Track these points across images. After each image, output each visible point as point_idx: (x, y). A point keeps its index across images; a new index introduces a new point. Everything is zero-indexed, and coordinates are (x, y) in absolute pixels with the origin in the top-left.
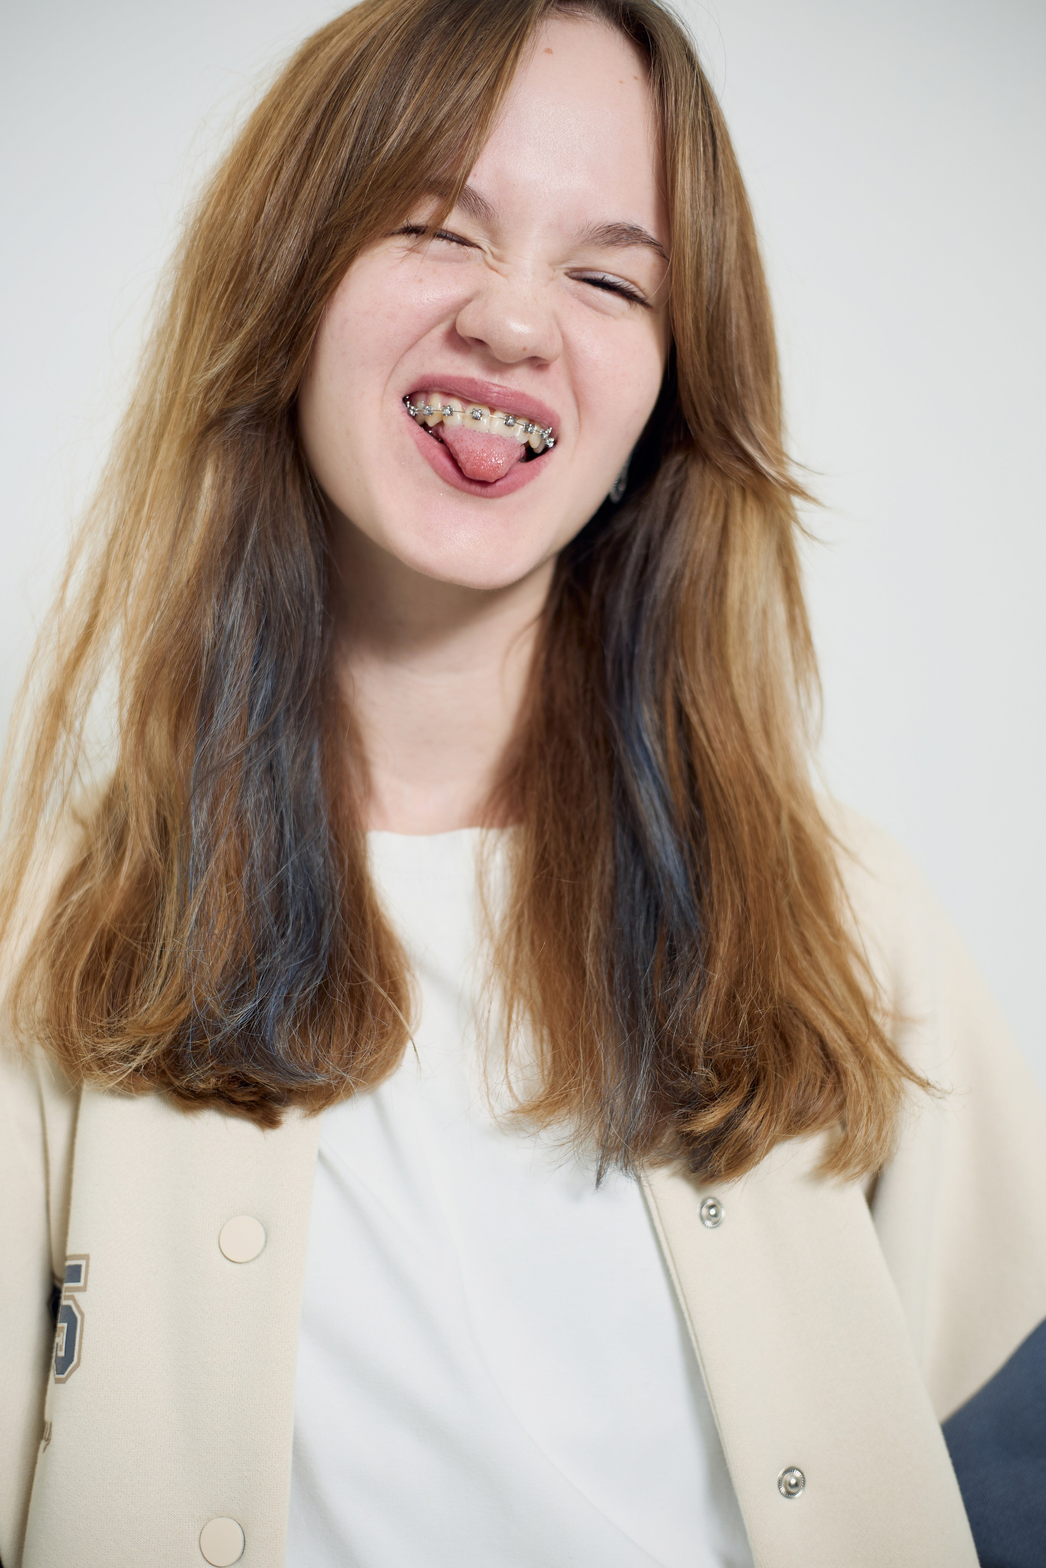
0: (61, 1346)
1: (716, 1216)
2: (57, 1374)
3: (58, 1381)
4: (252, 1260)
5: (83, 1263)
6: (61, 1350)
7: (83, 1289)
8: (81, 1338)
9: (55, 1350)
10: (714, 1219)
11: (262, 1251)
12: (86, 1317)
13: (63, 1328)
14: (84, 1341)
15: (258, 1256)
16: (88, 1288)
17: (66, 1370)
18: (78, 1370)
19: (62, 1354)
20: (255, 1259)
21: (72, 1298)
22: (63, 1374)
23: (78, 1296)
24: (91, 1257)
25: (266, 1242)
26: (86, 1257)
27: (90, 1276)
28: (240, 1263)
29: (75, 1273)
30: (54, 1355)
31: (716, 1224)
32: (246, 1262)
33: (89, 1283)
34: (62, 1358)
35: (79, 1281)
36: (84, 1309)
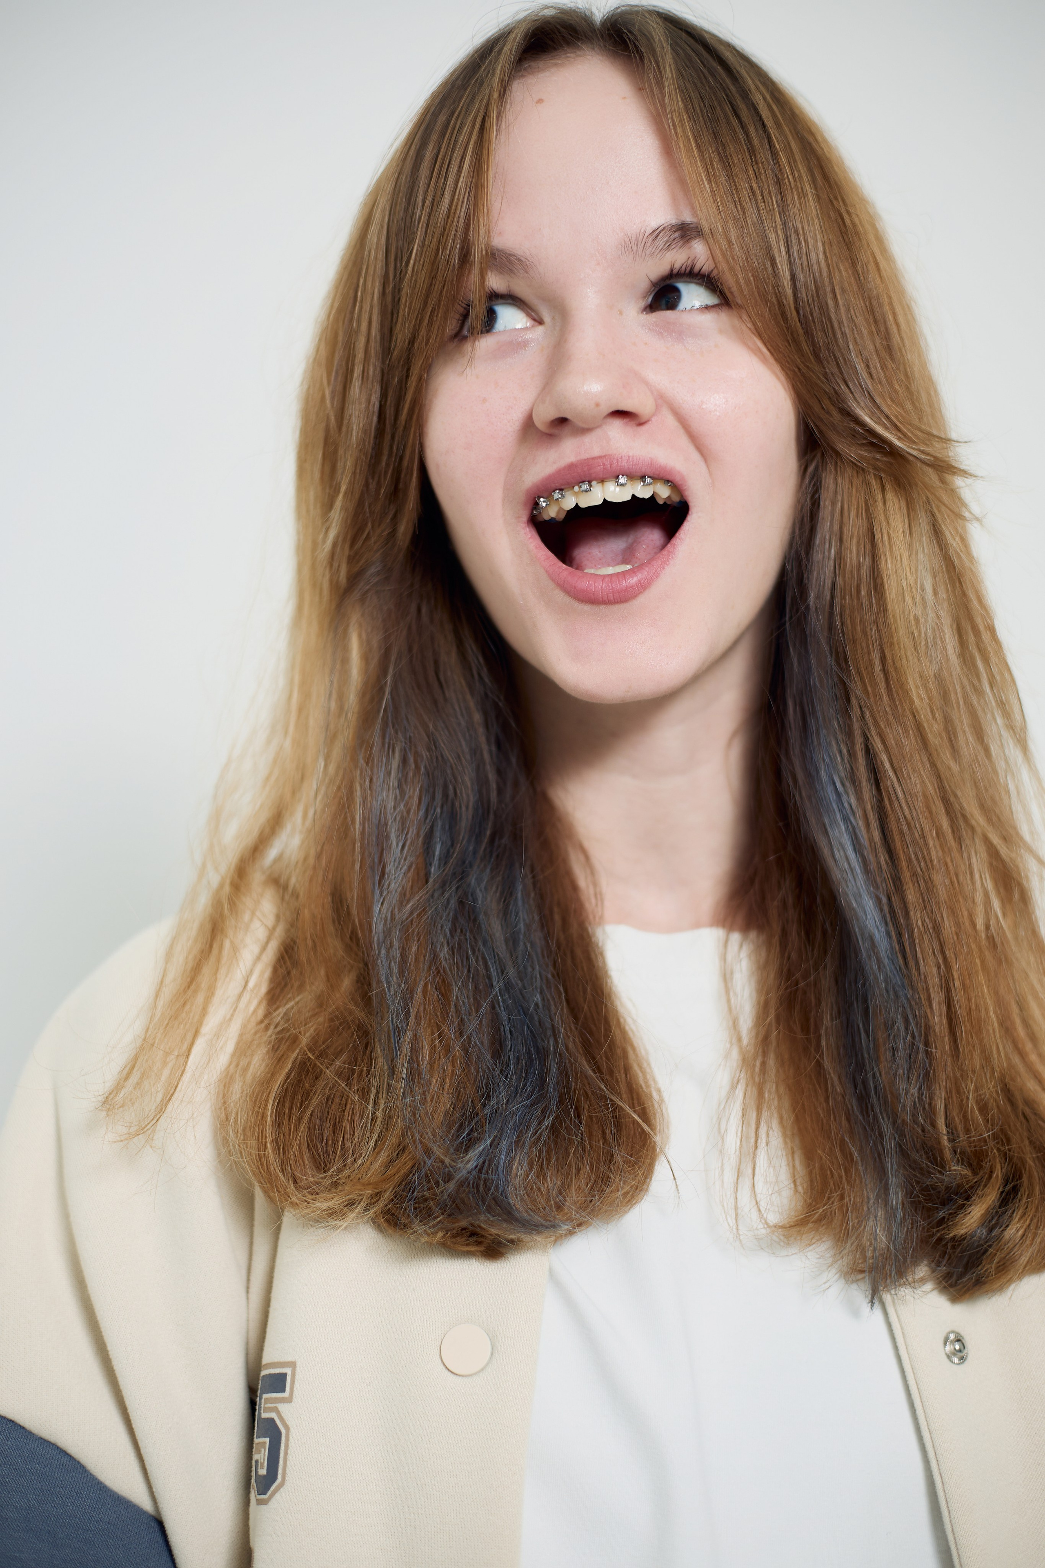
0: (262, 1464)
1: (960, 1351)
2: (259, 1494)
3: (260, 1502)
4: (475, 1374)
5: (288, 1371)
6: (262, 1468)
7: (289, 1400)
8: (286, 1454)
9: (254, 1469)
10: (960, 1354)
11: (487, 1364)
12: (292, 1430)
13: (265, 1443)
14: (289, 1457)
15: (482, 1369)
16: (294, 1399)
17: (269, 1490)
18: (283, 1489)
19: (263, 1472)
20: (479, 1372)
21: (276, 1410)
22: (265, 1494)
23: (281, 1407)
24: (298, 1364)
25: (492, 1354)
26: (293, 1365)
27: (296, 1386)
28: (463, 1376)
29: (278, 1383)
30: (253, 1474)
31: (962, 1359)
32: (469, 1376)
33: (295, 1393)
34: (264, 1476)
35: (284, 1391)
36: (289, 1423)
